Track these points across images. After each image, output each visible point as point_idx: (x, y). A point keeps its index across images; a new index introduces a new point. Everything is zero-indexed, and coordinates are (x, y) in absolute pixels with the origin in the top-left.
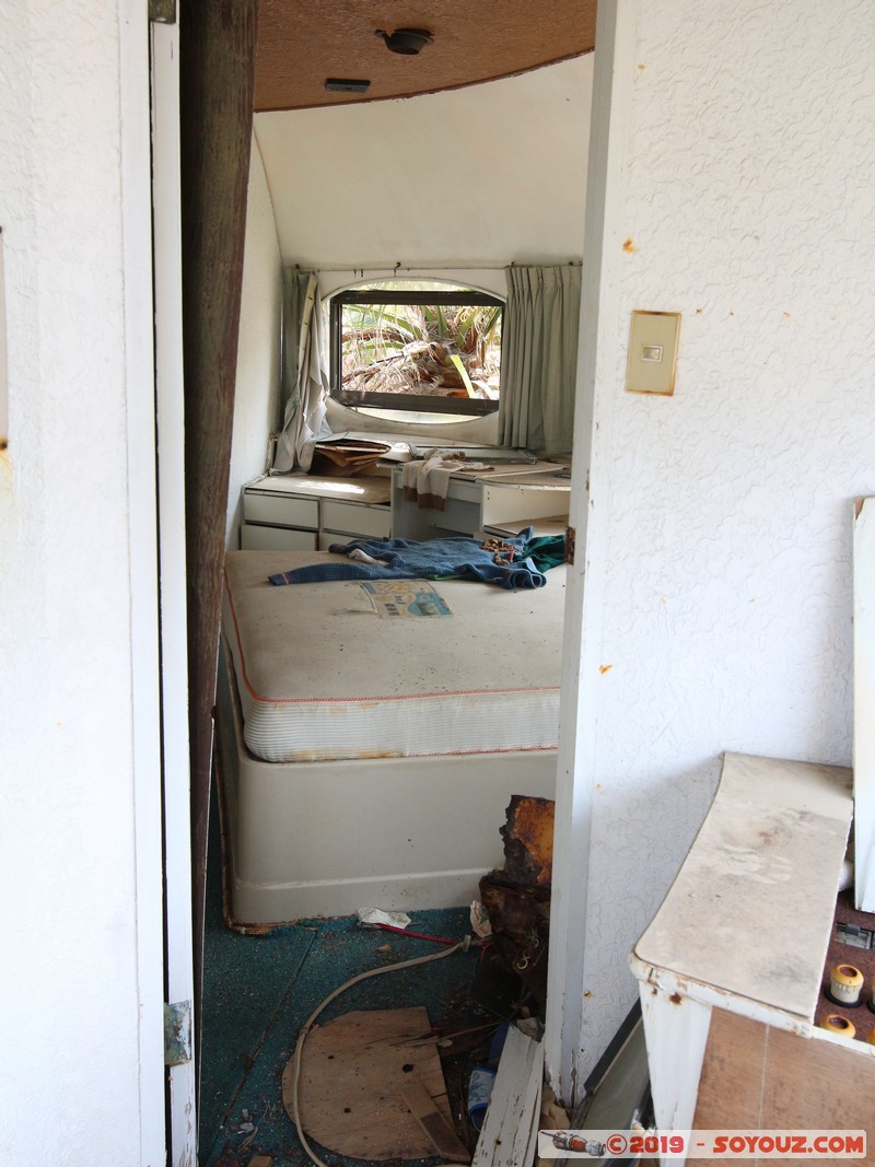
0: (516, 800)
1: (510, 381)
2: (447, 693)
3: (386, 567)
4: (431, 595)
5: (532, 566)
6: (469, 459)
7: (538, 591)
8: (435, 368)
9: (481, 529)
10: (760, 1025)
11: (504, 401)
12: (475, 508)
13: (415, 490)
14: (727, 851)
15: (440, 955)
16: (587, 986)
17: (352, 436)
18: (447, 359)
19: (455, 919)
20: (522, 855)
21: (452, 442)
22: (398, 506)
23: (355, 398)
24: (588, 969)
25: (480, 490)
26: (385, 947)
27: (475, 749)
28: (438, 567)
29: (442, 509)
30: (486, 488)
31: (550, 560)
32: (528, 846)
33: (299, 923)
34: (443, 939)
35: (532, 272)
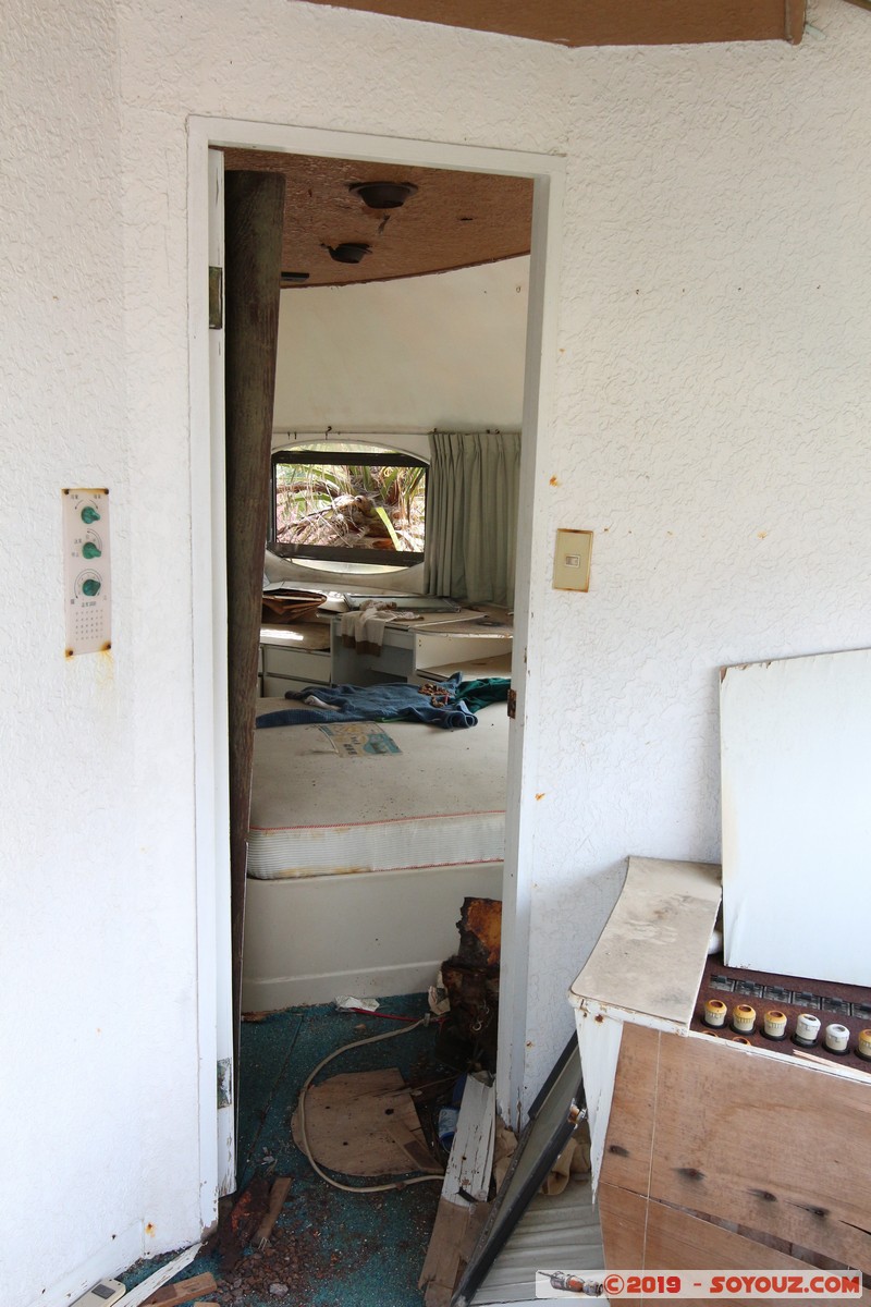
0: (468, 901)
1: (434, 536)
2: (405, 818)
3: (339, 711)
4: (381, 735)
5: (465, 709)
6: (401, 609)
7: (472, 729)
8: (362, 519)
9: (414, 673)
10: (656, 1031)
11: (429, 553)
12: (409, 654)
13: (353, 638)
14: (632, 925)
15: (406, 1030)
16: (529, 1038)
17: (289, 586)
18: (372, 511)
19: (417, 1002)
20: (475, 944)
21: (381, 591)
22: (336, 652)
23: (290, 550)
24: (529, 1025)
25: (413, 638)
26: (361, 1026)
27: (428, 864)
28: (384, 710)
29: (379, 655)
30: (419, 637)
31: (479, 702)
32: (479, 936)
33: (288, 1011)
34: (407, 1018)
35: (453, 438)
